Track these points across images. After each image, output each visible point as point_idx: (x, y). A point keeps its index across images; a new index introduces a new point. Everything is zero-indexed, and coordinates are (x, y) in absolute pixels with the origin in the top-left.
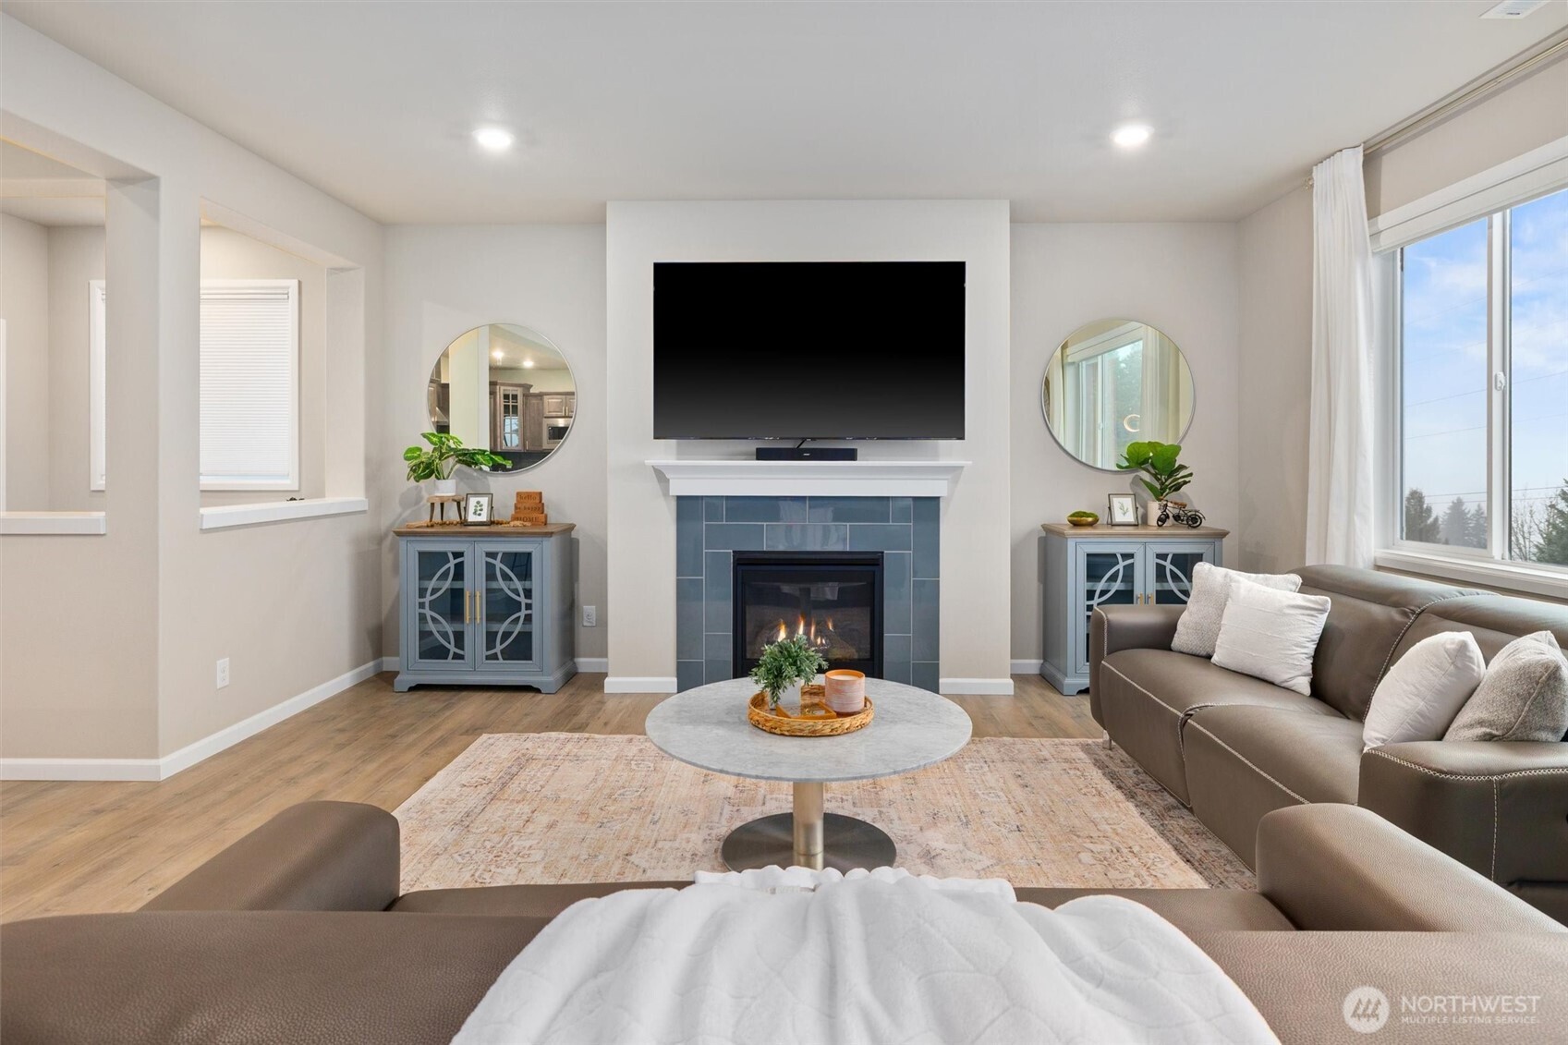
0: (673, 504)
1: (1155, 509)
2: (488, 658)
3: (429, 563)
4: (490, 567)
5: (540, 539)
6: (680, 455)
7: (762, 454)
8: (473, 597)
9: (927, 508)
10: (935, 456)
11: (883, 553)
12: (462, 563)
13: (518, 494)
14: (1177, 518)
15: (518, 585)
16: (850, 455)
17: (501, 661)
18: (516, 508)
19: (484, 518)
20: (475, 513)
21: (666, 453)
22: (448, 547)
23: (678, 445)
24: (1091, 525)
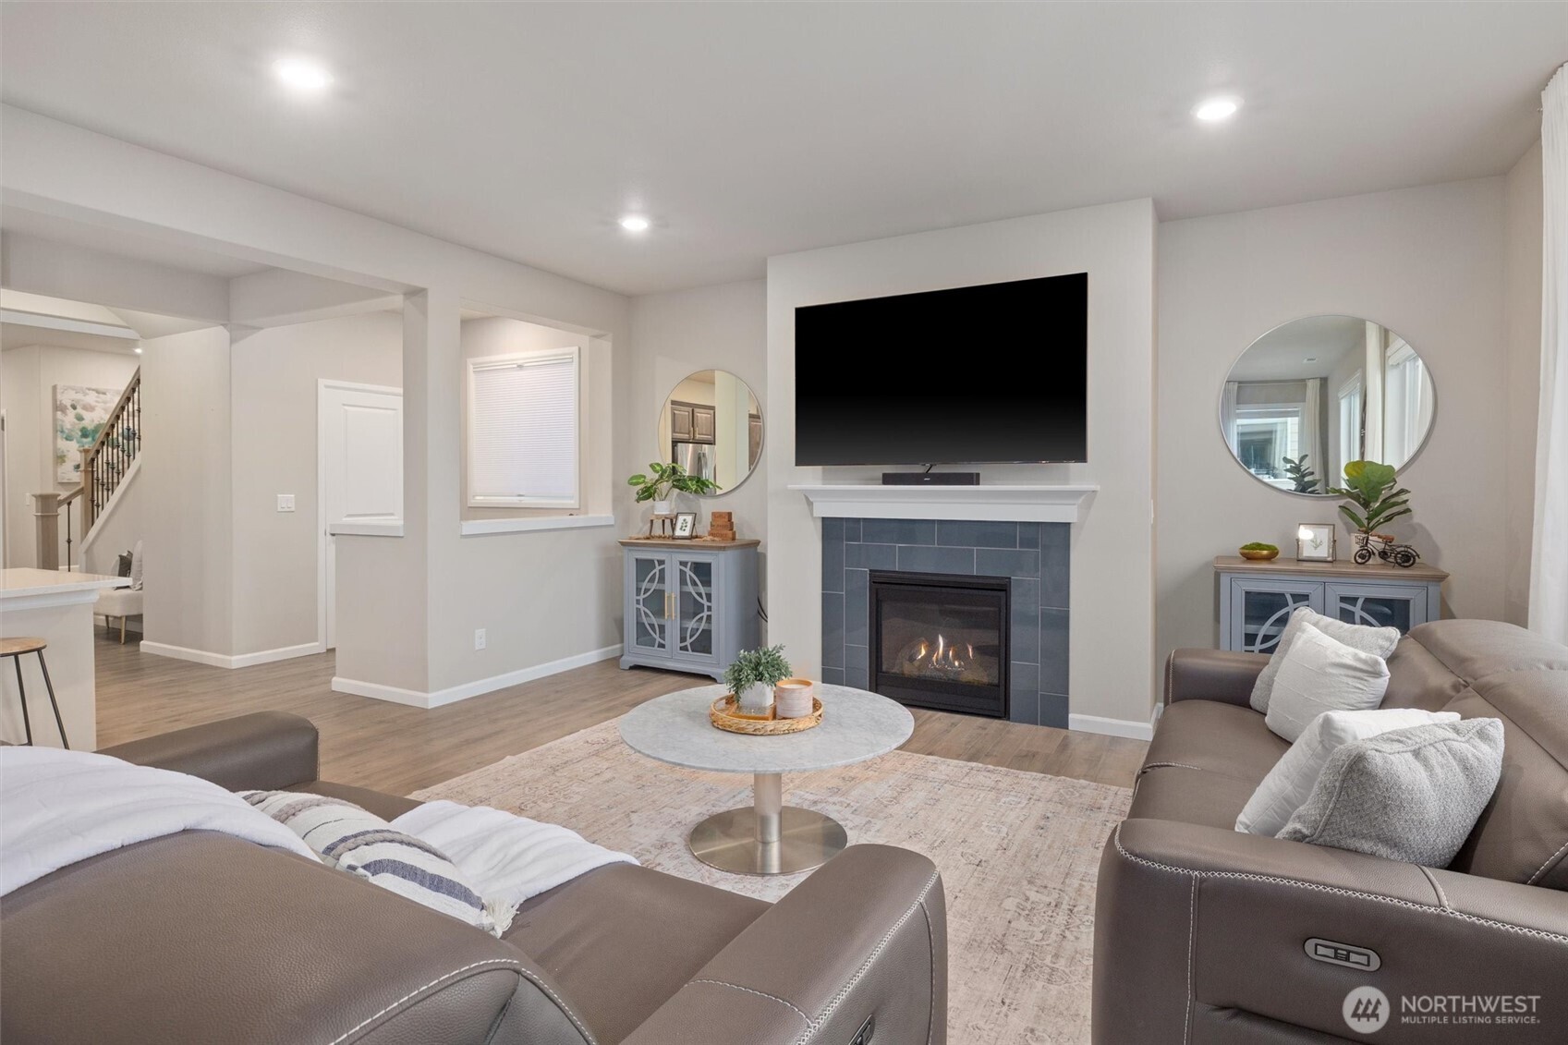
0: (819, 524)
1: (1353, 544)
2: (681, 648)
3: (644, 567)
4: (682, 573)
5: (717, 552)
6: (826, 480)
7: (888, 479)
8: (670, 597)
9: (1058, 535)
10: (1066, 480)
11: (1010, 578)
12: (663, 569)
13: (713, 513)
14: (1383, 554)
15: (702, 589)
16: (972, 479)
17: (690, 652)
18: (712, 525)
19: (687, 533)
20: (681, 529)
21: (812, 477)
22: (655, 556)
23: (824, 472)
24: (1269, 558)
